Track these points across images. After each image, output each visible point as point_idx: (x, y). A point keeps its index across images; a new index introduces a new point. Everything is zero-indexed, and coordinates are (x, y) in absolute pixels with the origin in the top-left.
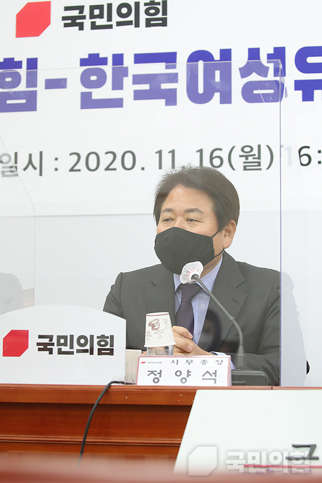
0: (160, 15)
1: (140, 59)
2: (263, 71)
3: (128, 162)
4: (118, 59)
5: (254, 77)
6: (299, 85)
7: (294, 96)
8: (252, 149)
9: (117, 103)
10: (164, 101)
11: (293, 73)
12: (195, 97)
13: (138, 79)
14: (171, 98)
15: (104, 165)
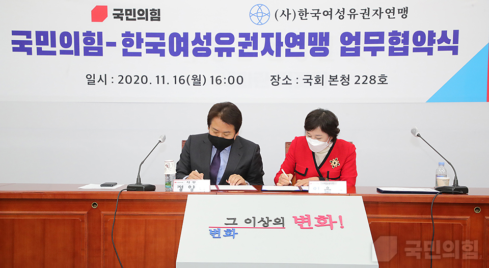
0: (157, 16)
1: (148, 35)
2: (202, 43)
3: (144, 81)
4: (139, 34)
5: (198, 45)
6: (217, 50)
7: (214, 54)
8: (197, 77)
9: (139, 54)
10: (159, 54)
11: (214, 45)
12: (173, 53)
13: (148, 44)
14: (162, 53)
15: (133, 81)
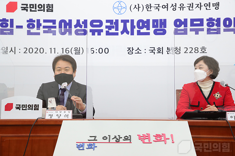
0: (51, 9)
1: (45, 21)
2: (81, 26)
3: (42, 51)
4: (38, 21)
6: (91, 31)
7: (89, 34)
8: (77, 48)
9: (39, 34)
10: (52, 34)
11: (89, 28)
12: (61, 33)
13: (44, 27)
14: (54, 33)
15: (34, 52)
